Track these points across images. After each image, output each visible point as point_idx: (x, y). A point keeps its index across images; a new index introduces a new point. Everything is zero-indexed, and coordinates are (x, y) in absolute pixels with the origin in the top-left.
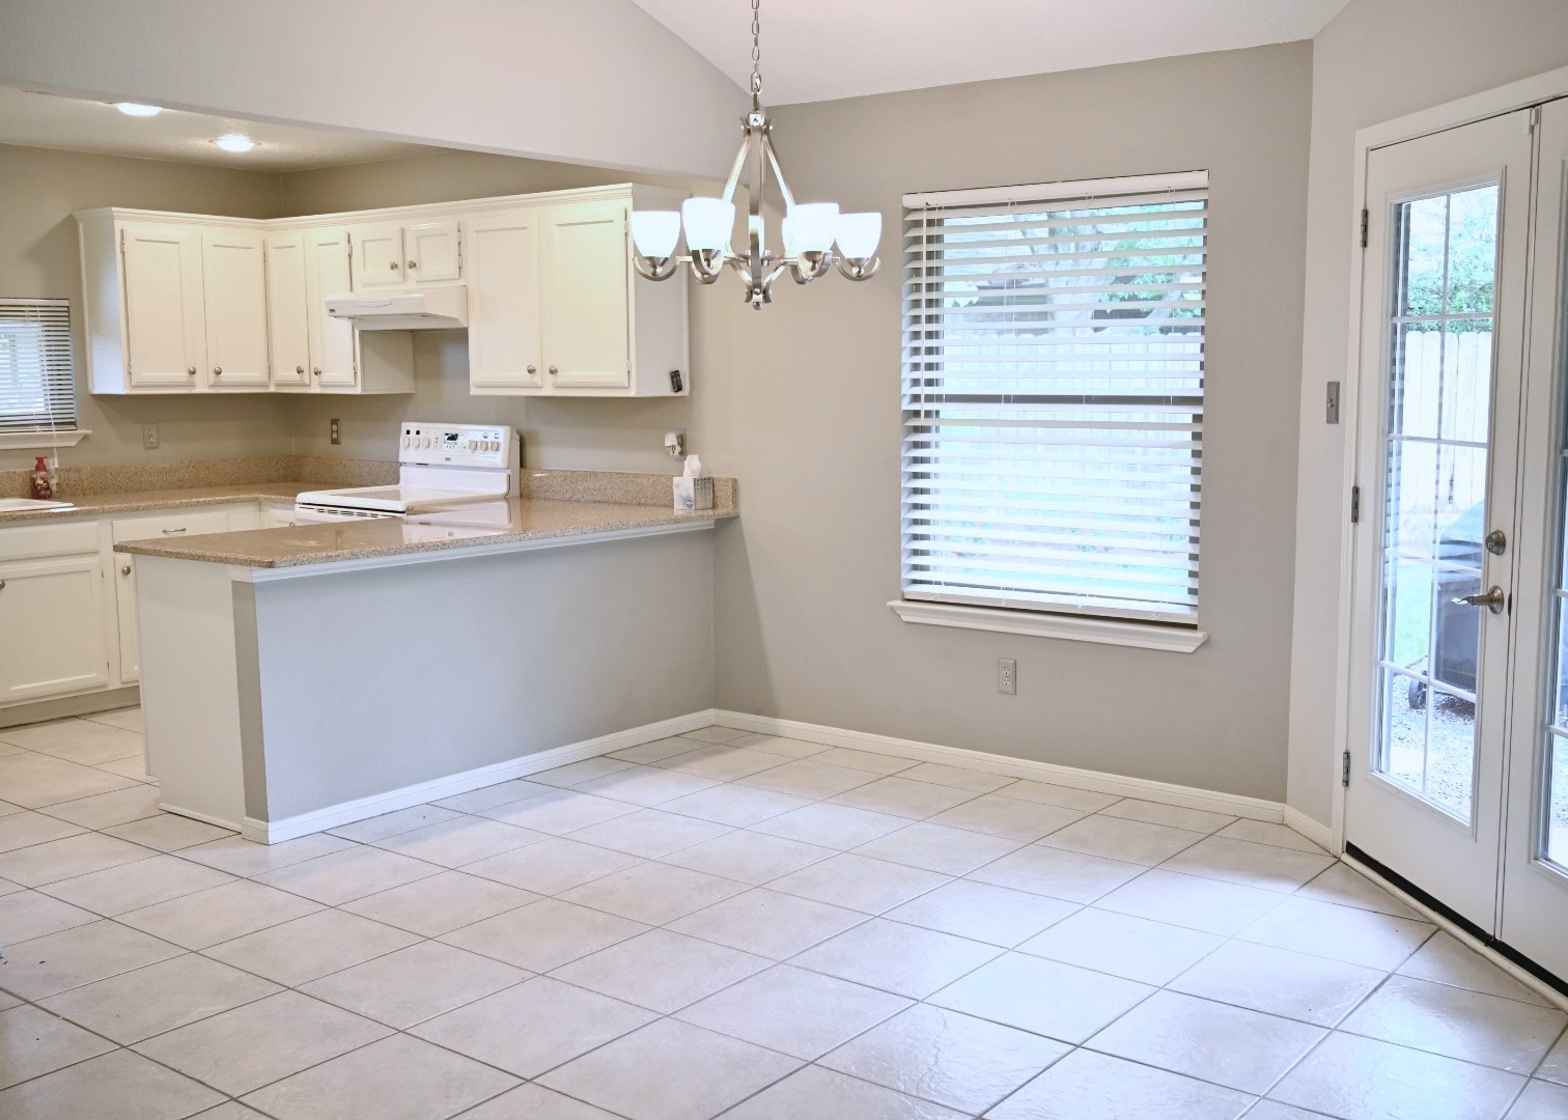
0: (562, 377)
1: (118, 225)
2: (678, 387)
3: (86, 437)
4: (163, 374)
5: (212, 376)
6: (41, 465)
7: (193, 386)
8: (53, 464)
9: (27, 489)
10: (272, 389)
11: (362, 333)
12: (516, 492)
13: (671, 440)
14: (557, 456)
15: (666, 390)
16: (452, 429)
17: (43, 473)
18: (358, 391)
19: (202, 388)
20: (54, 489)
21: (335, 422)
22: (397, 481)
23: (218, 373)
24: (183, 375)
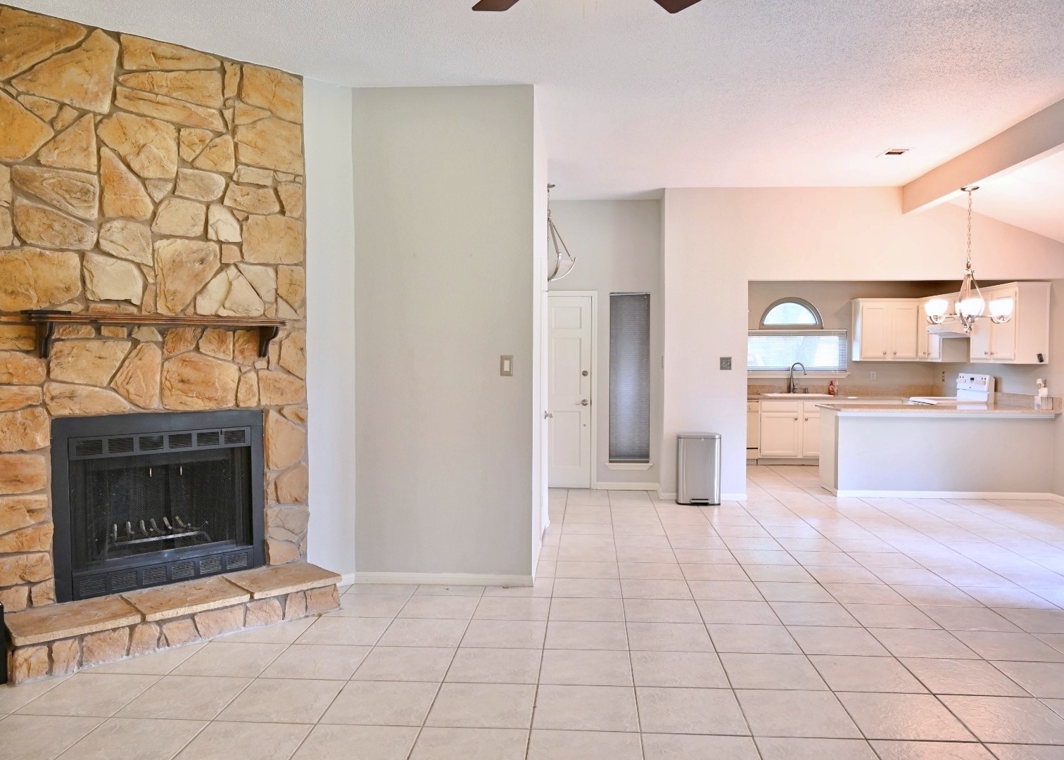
0: (995, 356)
1: (861, 304)
2: (1041, 360)
3: (849, 375)
4: (875, 354)
5: (893, 355)
6: (832, 384)
7: (885, 358)
8: (836, 383)
9: (827, 391)
10: (918, 360)
11: (943, 339)
12: (992, 401)
13: (1039, 381)
14: (1007, 387)
15: (1036, 361)
16: (972, 376)
17: (832, 386)
18: (940, 361)
19: (889, 358)
20: (836, 391)
21: (943, 373)
22: (956, 395)
23: (895, 354)
24: (881, 355)
